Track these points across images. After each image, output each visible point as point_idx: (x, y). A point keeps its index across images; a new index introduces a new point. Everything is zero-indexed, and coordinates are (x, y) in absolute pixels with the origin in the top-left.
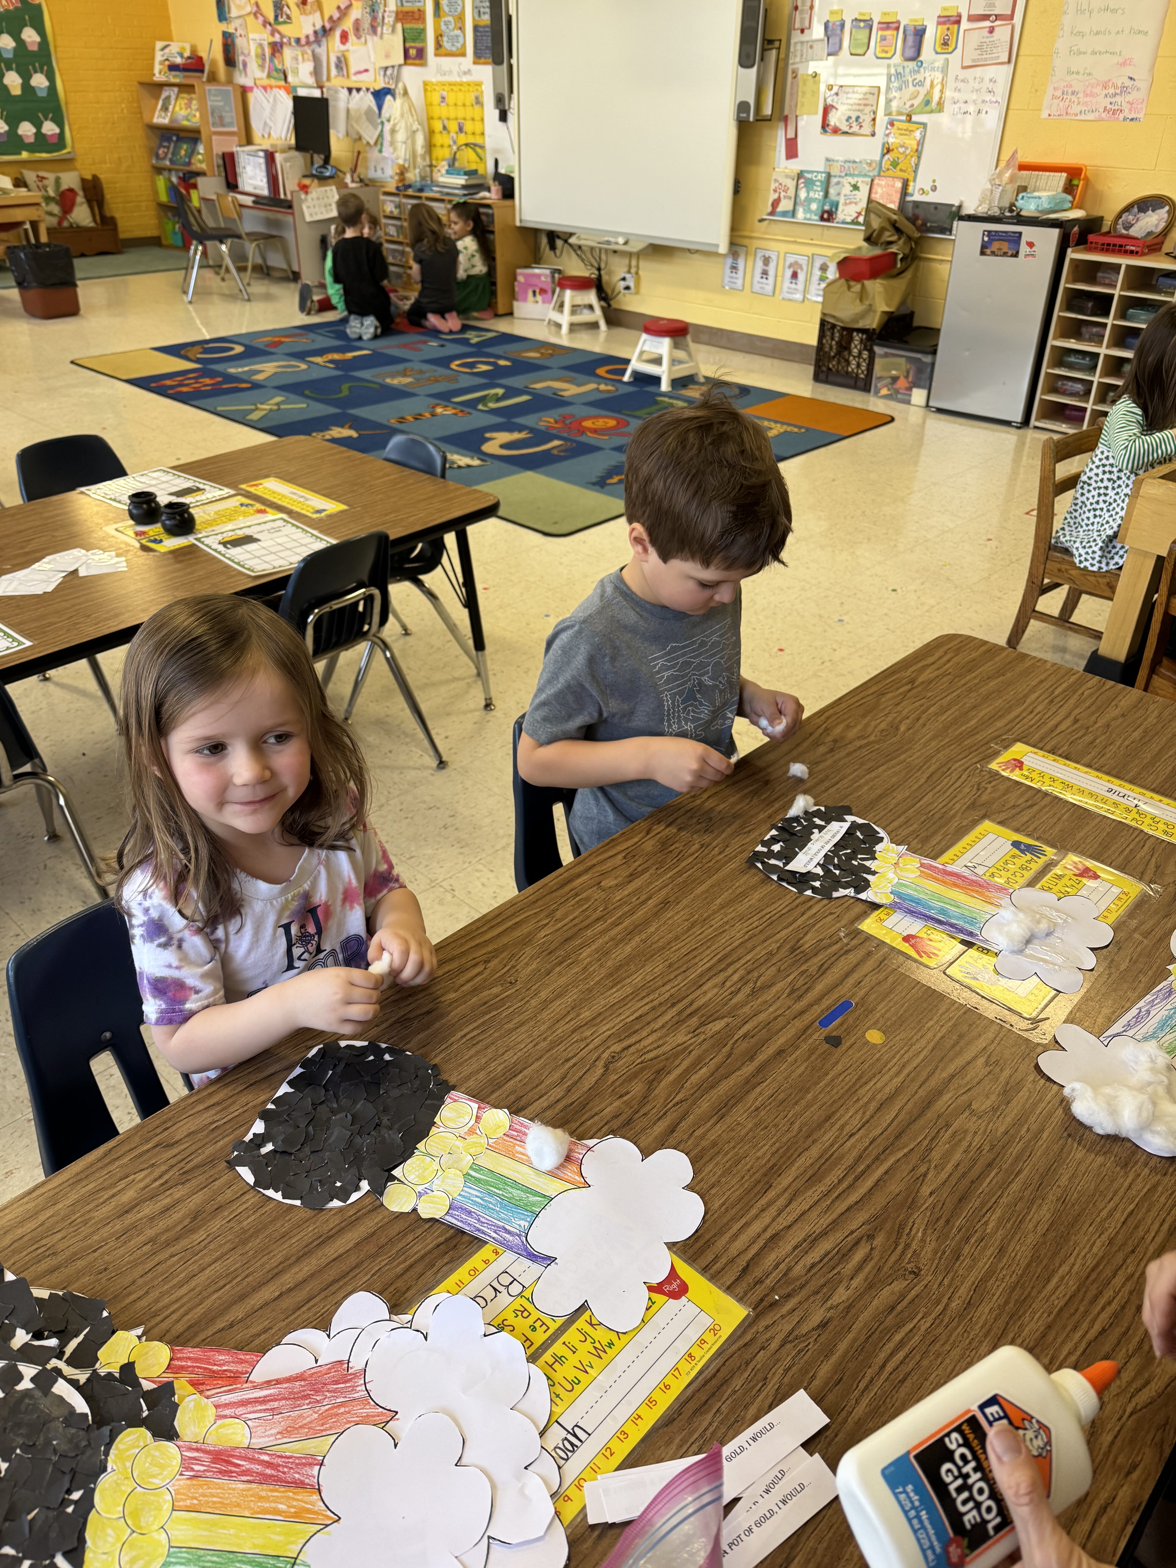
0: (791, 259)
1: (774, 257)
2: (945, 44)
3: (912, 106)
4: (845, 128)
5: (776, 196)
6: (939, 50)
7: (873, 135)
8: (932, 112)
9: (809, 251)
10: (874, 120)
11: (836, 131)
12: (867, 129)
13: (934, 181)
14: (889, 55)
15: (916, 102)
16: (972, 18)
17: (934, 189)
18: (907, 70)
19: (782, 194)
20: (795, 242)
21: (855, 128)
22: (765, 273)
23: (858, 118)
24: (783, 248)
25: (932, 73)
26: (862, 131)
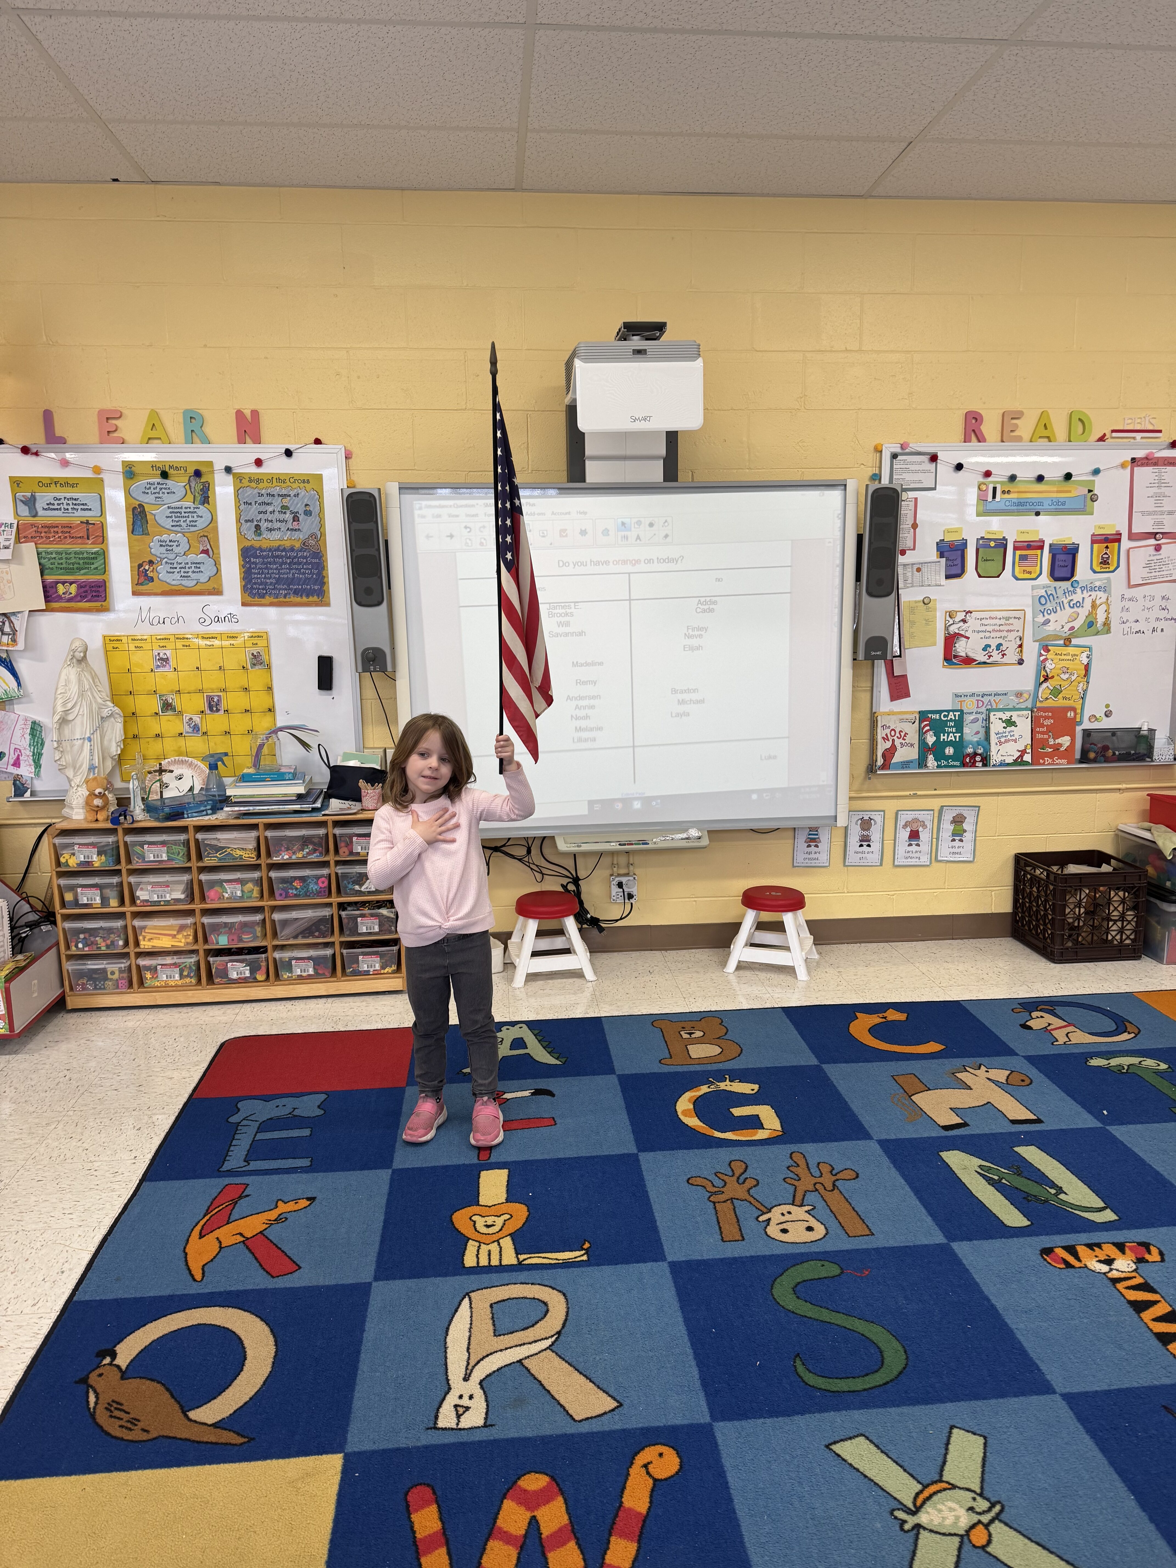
0: (904, 818)
1: (878, 817)
2: (1105, 562)
3: (1072, 628)
4: (981, 657)
5: (888, 745)
6: (1098, 569)
7: (1021, 662)
8: (1097, 633)
9: (936, 803)
10: (1021, 646)
11: (968, 661)
12: (1012, 656)
13: (1107, 706)
14: (1034, 576)
15: (1077, 624)
16: (1132, 537)
17: (1108, 714)
18: (1060, 592)
19: (897, 742)
20: (915, 796)
21: (996, 656)
22: (865, 840)
23: (999, 646)
24: (891, 806)
25: (1094, 594)
26: (1005, 660)
